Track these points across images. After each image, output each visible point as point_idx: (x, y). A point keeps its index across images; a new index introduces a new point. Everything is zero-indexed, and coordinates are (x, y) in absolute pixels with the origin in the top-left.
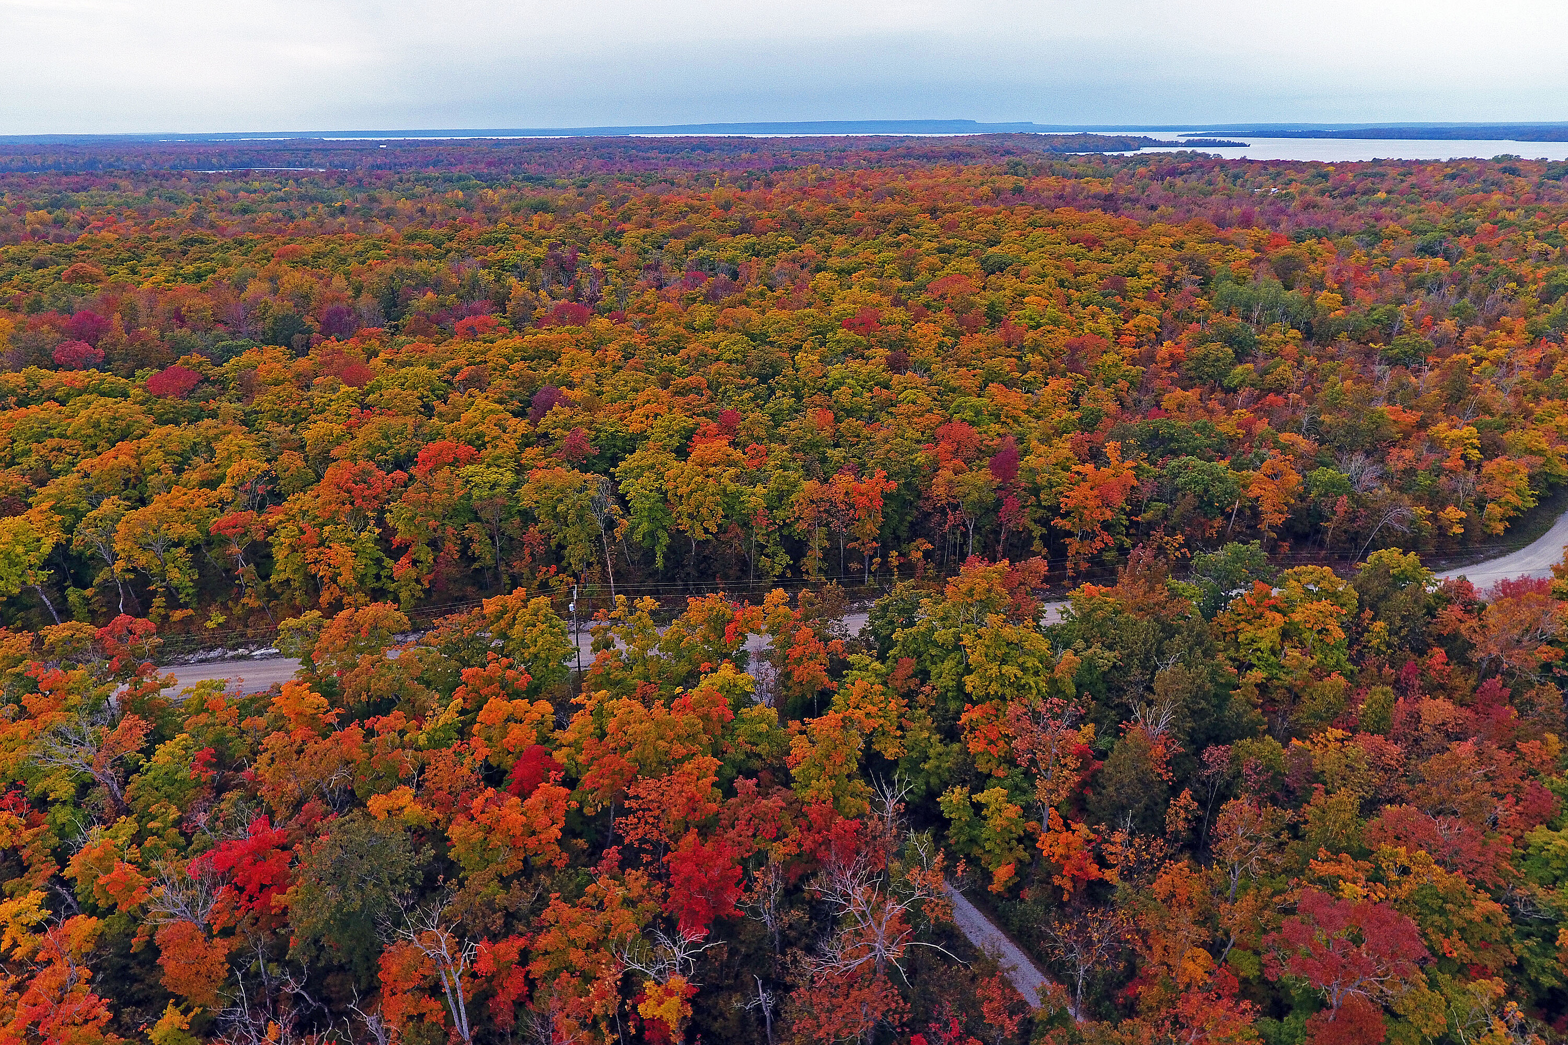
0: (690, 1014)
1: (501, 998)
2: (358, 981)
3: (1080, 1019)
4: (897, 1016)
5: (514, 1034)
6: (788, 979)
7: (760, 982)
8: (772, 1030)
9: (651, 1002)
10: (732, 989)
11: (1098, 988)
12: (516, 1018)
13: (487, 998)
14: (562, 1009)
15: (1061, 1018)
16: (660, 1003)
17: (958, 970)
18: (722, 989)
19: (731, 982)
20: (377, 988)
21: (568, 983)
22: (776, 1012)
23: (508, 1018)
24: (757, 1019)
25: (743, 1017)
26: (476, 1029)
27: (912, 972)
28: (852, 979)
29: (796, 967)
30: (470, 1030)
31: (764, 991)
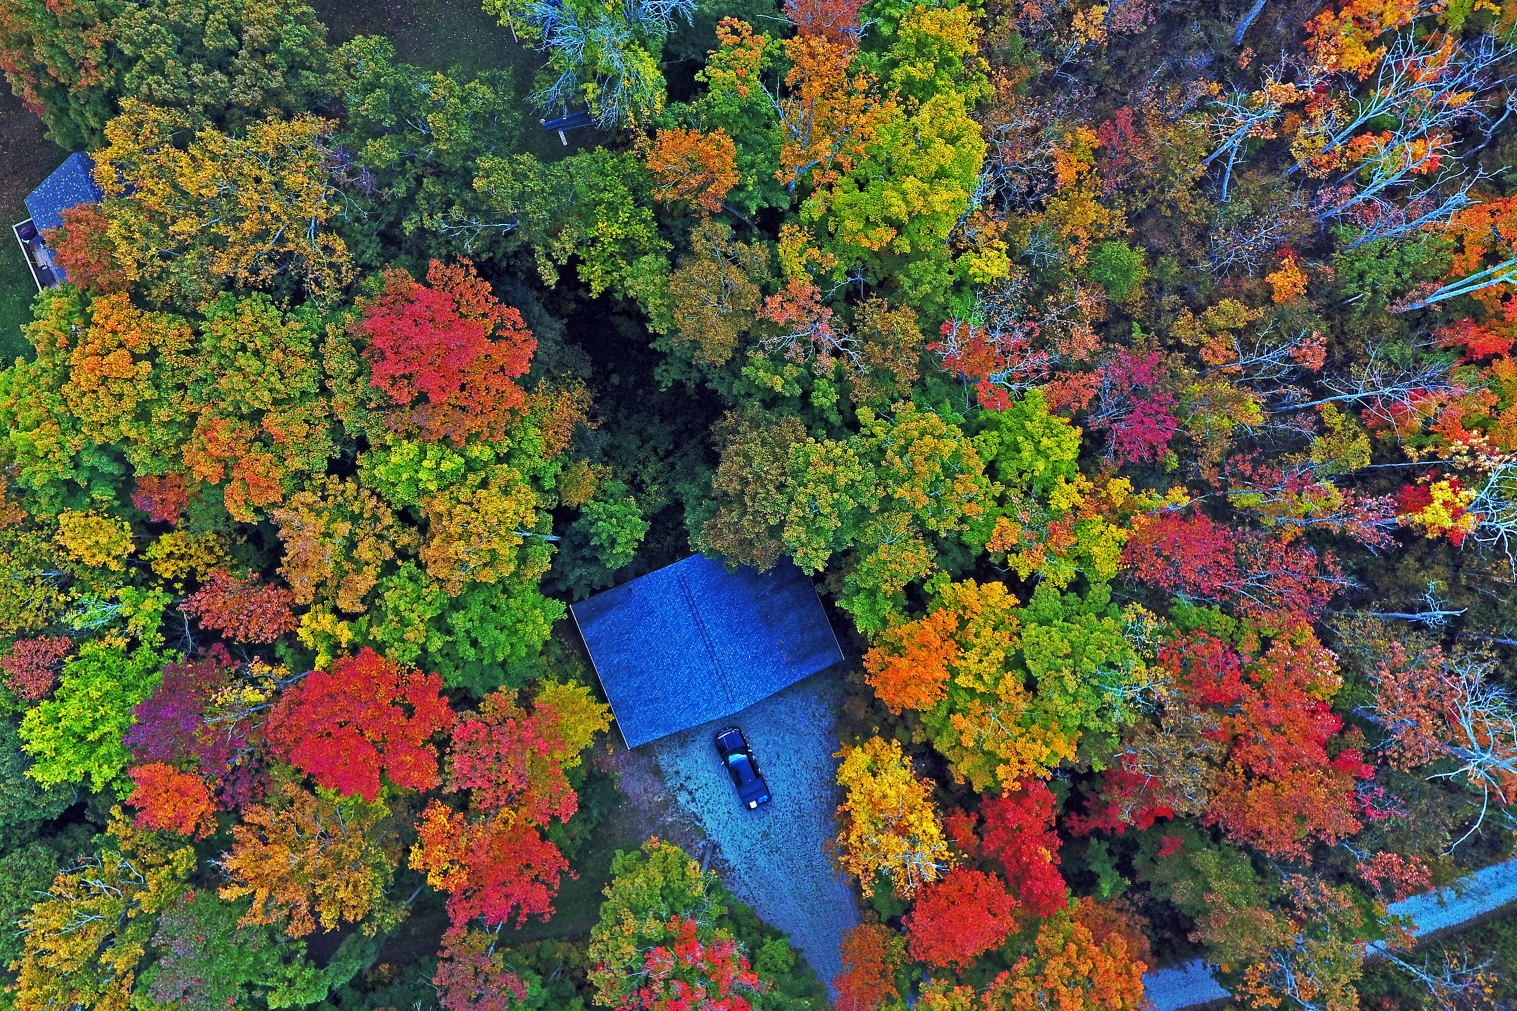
0: (1429, 536)
1: (1472, 332)
2: (1510, 172)
3: (1370, 949)
4: (1396, 755)
5: (1427, 349)
6: (1459, 647)
7: (1457, 613)
8: (1400, 619)
9: (1448, 495)
10: (1454, 582)
11: (1403, 987)
12: (1447, 349)
13: (1475, 315)
14: (1452, 399)
15: (1373, 929)
16: (1445, 504)
17: (1445, 840)
18: (1456, 571)
19: (1464, 581)
20: (1503, 194)
21: (1484, 404)
22: (1419, 626)
23: (1447, 341)
24: (1413, 604)
25: (1418, 589)
26: (1438, 309)
27: (1447, 785)
28: (1448, 718)
29: (1473, 660)
30: (1438, 303)
31: (1445, 616)
